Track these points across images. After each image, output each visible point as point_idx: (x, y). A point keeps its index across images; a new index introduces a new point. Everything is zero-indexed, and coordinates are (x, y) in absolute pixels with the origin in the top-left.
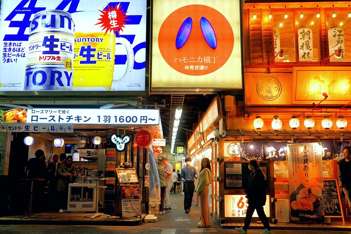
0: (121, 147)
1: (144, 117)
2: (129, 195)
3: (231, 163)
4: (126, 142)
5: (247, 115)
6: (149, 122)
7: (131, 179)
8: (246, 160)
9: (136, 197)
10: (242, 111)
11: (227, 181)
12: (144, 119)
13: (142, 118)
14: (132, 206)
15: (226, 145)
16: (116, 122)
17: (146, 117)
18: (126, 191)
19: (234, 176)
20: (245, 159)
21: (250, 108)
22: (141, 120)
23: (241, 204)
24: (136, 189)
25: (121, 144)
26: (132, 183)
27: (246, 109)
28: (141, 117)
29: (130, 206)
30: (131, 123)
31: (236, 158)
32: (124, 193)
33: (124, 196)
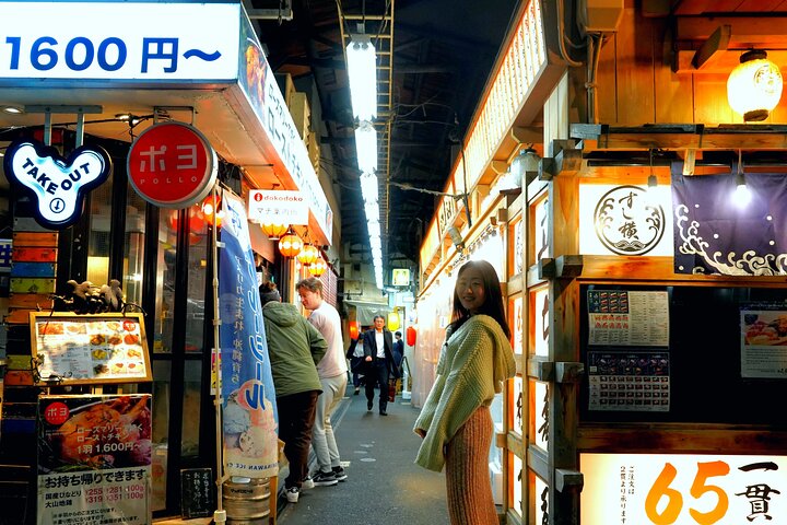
0: (58, 206)
1: (160, 42)
2: (88, 448)
3: (618, 287)
4: (86, 179)
5: (692, 53)
6: (190, 70)
7: (110, 364)
8: (709, 270)
9: (127, 459)
10: (662, 40)
11: (595, 382)
12: (160, 55)
13: (153, 48)
14: (97, 506)
15: (590, 193)
16: (14, 65)
17: (175, 42)
18: (68, 428)
19: (629, 357)
20: (699, 261)
21: (705, 20)
22: (146, 56)
23: (663, 503)
24: (130, 416)
25: (59, 192)
26: (110, 387)
27: (684, 29)
28: (147, 41)
29: (85, 506)
30: (95, 71)
31: (641, 262)
32: (60, 439)
33: (57, 456)
